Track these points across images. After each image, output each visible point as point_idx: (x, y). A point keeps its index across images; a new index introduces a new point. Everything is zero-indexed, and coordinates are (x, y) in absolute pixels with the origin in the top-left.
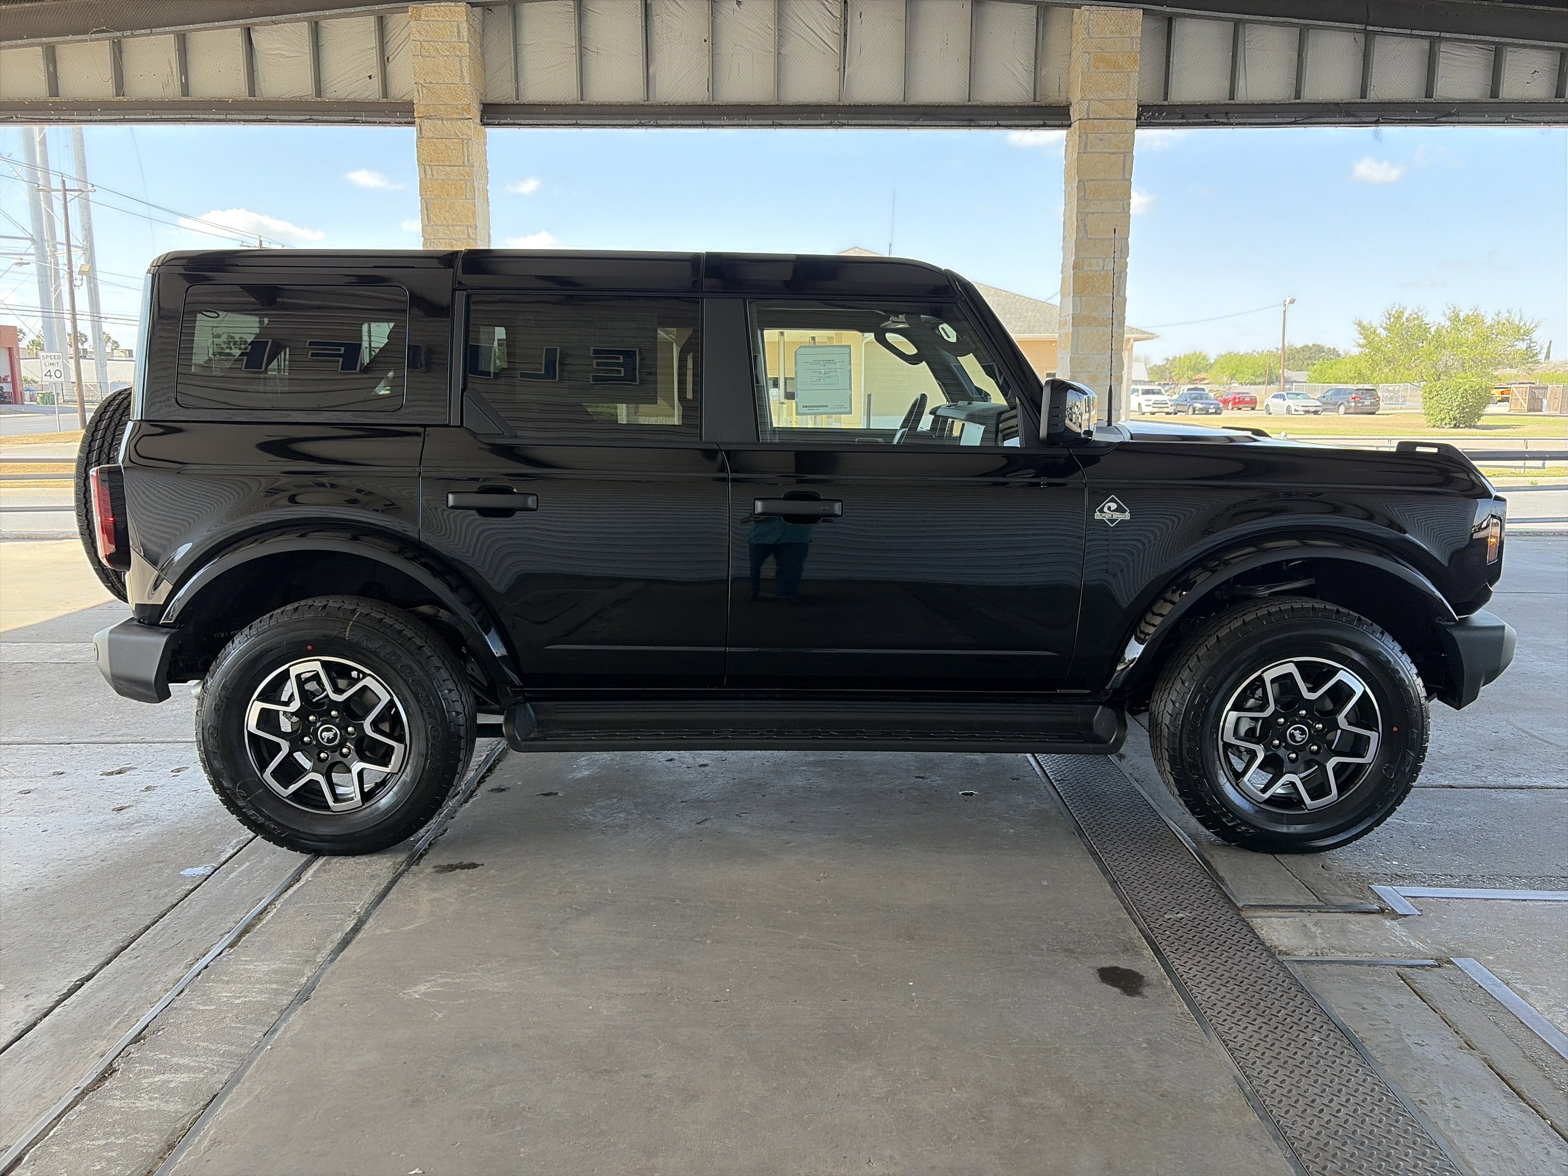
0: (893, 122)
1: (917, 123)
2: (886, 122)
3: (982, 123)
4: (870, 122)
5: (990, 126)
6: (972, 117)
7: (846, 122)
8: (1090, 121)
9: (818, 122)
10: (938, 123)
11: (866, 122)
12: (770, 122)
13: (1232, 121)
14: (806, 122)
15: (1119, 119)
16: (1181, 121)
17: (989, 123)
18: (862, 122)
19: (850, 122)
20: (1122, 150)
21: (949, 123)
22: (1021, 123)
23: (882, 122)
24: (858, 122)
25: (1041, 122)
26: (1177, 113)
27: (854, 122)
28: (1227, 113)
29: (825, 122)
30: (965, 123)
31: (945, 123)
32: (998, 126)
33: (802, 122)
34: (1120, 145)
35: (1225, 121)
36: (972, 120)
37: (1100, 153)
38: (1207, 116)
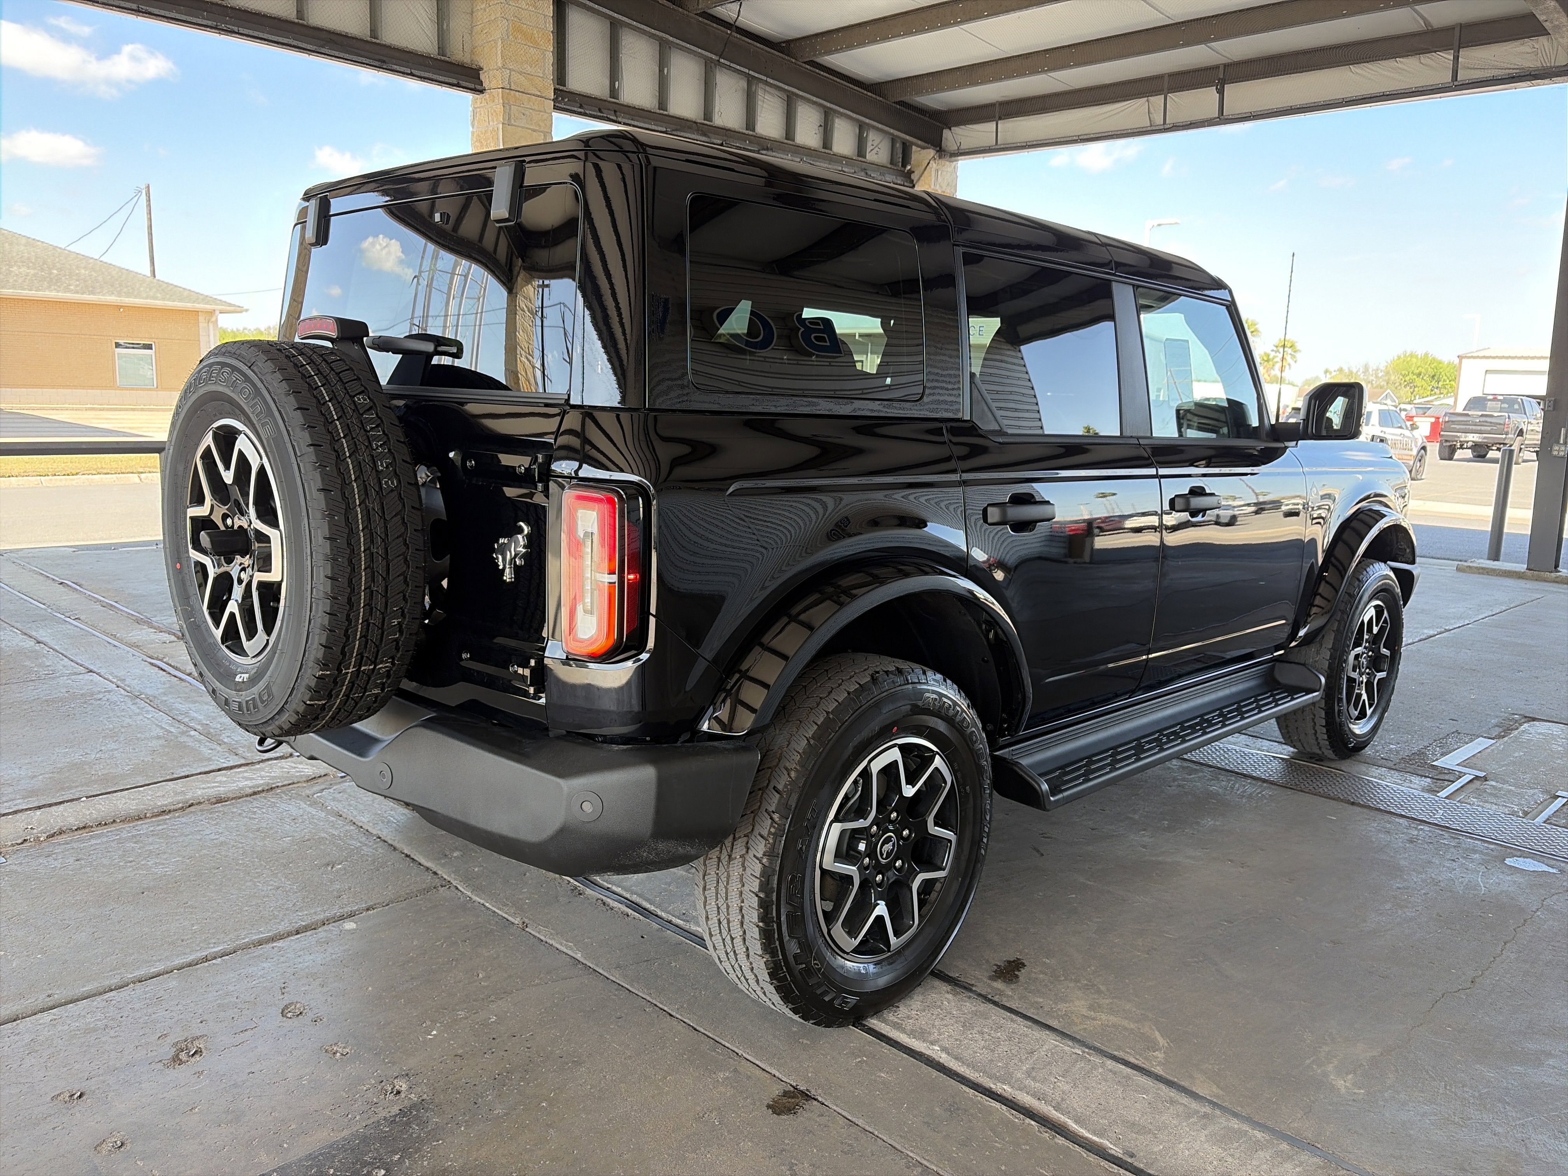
0: (295, 43)
1: (323, 50)
2: (285, 41)
3: (395, 67)
4: (266, 36)
5: (404, 74)
6: (384, 59)
7: (236, 29)
8: (512, 92)
9: (200, 21)
10: (347, 56)
11: (261, 35)
12: (134, 6)
13: (620, 119)
14: (184, 17)
15: (538, 96)
16: (580, 110)
17: (402, 69)
18: (256, 34)
19: (241, 30)
20: (542, 129)
21: (360, 59)
22: (434, 77)
23: (281, 40)
24: (251, 33)
25: (455, 82)
26: (576, 101)
27: (246, 31)
28: (615, 111)
29: (209, 23)
30: (377, 64)
31: (355, 58)
32: (412, 74)
33: (178, 16)
34: (541, 123)
35: (614, 118)
36: (384, 62)
37: (523, 127)
38: (600, 111)
